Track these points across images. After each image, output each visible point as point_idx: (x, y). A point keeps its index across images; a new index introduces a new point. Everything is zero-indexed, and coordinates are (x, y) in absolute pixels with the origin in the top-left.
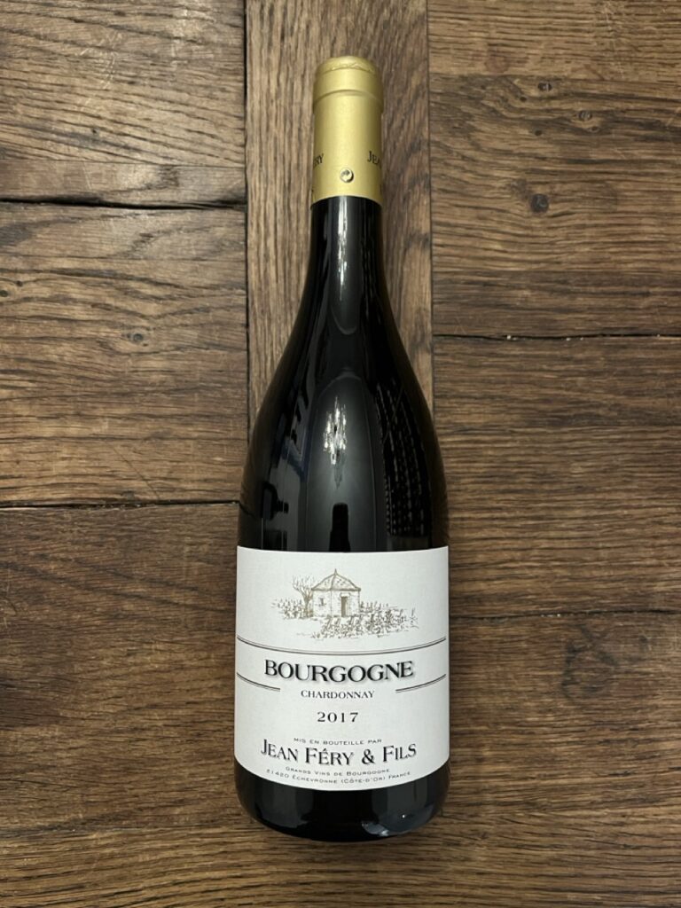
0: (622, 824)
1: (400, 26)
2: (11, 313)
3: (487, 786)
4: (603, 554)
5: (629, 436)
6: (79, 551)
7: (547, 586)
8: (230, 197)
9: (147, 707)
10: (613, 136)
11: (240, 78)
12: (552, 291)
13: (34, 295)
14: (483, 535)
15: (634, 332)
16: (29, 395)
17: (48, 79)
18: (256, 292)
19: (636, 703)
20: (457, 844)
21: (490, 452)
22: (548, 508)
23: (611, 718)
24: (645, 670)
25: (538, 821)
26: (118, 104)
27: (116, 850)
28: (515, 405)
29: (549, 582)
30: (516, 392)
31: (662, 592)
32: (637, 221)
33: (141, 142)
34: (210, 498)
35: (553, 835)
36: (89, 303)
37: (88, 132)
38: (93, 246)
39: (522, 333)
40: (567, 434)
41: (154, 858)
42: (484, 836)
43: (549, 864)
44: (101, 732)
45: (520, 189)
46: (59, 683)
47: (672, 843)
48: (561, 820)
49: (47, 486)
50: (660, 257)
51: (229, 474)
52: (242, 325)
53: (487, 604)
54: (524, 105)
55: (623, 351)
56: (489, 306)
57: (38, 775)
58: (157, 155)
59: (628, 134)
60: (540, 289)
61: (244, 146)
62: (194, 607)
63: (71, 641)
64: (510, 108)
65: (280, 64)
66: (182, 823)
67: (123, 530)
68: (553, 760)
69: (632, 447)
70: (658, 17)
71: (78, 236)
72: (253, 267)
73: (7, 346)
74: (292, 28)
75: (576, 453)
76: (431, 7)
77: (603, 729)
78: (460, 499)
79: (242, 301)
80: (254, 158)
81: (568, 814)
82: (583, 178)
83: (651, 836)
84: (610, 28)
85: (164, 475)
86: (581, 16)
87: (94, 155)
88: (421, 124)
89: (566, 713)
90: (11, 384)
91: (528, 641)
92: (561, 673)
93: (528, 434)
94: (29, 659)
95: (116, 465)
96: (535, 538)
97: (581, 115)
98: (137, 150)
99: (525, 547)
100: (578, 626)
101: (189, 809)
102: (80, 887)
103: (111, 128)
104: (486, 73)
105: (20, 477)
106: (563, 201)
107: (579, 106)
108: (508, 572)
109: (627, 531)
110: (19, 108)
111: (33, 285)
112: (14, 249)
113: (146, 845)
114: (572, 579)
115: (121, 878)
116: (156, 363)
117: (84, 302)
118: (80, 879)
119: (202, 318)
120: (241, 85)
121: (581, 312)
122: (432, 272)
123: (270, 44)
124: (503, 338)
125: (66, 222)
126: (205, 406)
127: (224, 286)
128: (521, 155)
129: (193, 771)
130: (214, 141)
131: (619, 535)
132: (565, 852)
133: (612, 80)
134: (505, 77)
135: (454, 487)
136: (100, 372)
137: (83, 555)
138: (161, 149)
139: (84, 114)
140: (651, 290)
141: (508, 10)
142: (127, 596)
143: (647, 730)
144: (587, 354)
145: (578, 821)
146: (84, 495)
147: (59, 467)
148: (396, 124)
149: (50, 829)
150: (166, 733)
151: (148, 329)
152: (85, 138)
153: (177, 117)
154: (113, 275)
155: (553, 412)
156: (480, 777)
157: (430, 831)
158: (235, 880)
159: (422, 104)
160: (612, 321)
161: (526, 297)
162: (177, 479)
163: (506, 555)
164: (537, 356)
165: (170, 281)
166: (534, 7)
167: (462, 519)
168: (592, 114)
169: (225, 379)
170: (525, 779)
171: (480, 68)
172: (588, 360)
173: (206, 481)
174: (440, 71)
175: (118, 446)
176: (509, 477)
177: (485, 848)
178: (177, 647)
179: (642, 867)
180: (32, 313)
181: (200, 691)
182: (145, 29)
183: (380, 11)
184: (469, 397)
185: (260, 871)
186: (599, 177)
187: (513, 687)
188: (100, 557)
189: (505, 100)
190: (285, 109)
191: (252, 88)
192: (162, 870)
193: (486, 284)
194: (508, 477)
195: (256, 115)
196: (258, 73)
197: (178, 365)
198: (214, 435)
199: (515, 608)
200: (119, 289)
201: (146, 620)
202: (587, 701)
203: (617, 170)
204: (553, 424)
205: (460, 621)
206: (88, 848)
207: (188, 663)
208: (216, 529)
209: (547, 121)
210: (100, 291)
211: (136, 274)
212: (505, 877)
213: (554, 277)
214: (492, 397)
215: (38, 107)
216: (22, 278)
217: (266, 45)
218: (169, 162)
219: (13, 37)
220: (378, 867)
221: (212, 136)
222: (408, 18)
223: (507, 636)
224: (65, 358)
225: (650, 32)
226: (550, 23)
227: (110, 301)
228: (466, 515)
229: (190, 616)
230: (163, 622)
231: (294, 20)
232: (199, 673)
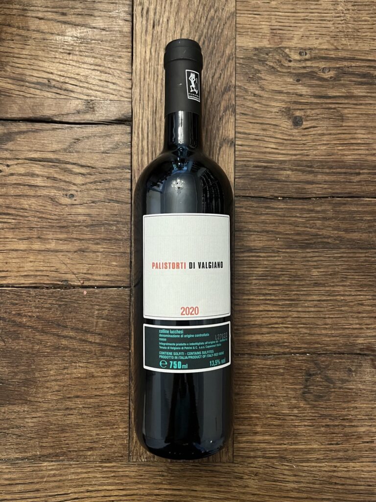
0: (334, 471)
1: (220, 20)
2: (3, 181)
3: (259, 448)
4: (329, 321)
5: (345, 255)
6: (39, 312)
7: (296, 338)
8: (123, 117)
9: (74, 397)
10: (342, 82)
11: (130, 50)
12: (303, 171)
13: (16, 172)
14: (261, 309)
15: (351, 195)
16: (13, 226)
17: (24, 52)
18: (136, 171)
19: (345, 405)
20: (241, 478)
21: (265, 263)
22: (298, 294)
23: (330, 413)
24: (350, 387)
25: (287, 468)
26: (62, 65)
27: (57, 472)
28: (280, 236)
29: (297, 336)
30: (281, 229)
31: (362, 343)
32: (354, 131)
33: (74, 87)
34: (109, 284)
35: (295, 475)
36: (45, 177)
37: (46, 81)
38: (48, 145)
39: (285, 195)
40: (309, 253)
41: (77, 477)
42: (256, 475)
43: (292, 491)
44: (48, 410)
45: (287, 112)
46: (27, 382)
47: (363, 483)
48: (300, 468)
49: (22, 276)
50: (367, 152)
51: (120, 271)
52: (128, 189)
53: (261, 347)
54: (291, 64)
55: (343, 206)
56: (267, 180)
57: (16, 431)
58: (83, 94)
59: (351, 81)
60: (296, 170)
61: (131, 89)
62: (99, 344)
63: (33, 360)
64: (282, 66)
65: (152, 42)
66: (91, 460)
67: (62, 301)
68: (296, 435)
69: (347, 261)
70: (371, 12)
71: (40, 140)
72: (135, 157)
73: (1, 200)
74: (159, 21)
75: (316, 264)
76: (238, 8)
77: (326, 419)
78: (248, 288)
79: (129, 176)
80: (136, 96)
81: (304, 464)
82: (324, 106)
83: (350, 478)
84: (342, 18)
85: (85, 272)
86: (325, 11)
87: (49, 95)
88: (231, 75)
89: (305, 409)
90: (3, 220)
91: (284, 369)
92: (302, 387)
93: (287, 253)
94: (12, 370)
95: (58, 266)
96: (290, 311)
97: (323, 70)
98: (72, 91)
99: (285, 316)
100: (313, 361)
101: (95, 453)
102: (38, 490)
103: (58, 79)
104: (269, 46)
105: (7, 271)
106: (312, 120)
107: (322, 65)
108: (274, 330)
109: (343, 308)
110: (8, 69)
111: (15, 166)
112: (6, 147)
113: (72, 470)
114: (310, 334)
115: (59, 487)
116: (81, 210)
117: (42, 176)
118: (37, 486)
119: (107, 185)
120: (130, 54)
121: (320, 184)
122: (235, 160)
123: (146, 31)
124: (275, 198)
125: (34, 132)
126: (107, 234)
127: (119, 168)
128: (288, 93)
129: (98, 432)
130: (114, 87)
131: (338, 311)
132: (302, 485)
133: (342, 49)
134: (279, 48)
135: (244, 282)
136: (50, 215)
137: (41, 314)
138: (85, 91)
139: (44, 71)
140: (361, 171)
141: (284, 9)
142: (65, 337)
143: (351, 420)
144: (323, 208)
145: (309, 468)
146: (42, 282)
147: (28, 266)
148: (217, 75)
149: (22, 459)
150: (83, 411)
151: (77, 191)
152: (43, 84)
153: (94, 73)
154: (59, 161)
155: (302, 240)
156: (255, 442)
157: (227, 470)
158: (120, 491)
159: (231, 64)
160: (338, 189)
161: (289, 175)
162: (91, 274)
163: (274, 320)
164: (294, 209)
165: (89, 165)
166: (298, 7)
167: (249, 299)
168: (330, 69)
169: (119, 219)
170: (281, 444)
171: (265, 43)
172: (324, 211)
173: (107, 275)
174: (243, 45)
175: (60, 255)
176: (277, 277)
177: (257, 481)
178: (91, 365)
179: (344, 495)
180: (15, 182)
181: (102, 389)
182: (77, 23)
183: (209, 11)
184: (255, 231)
185: (133, 487)
186: (333, 106)
187: (275, 394)
188: (49, 315)
189: (280, 61)
190: (154, 68)
191: (136, 56)
192: (81, 484)
193: (266, 167)
194: (275, 276)
195: (138, 71)
196: (140, 47)
197: (94, 212)
198: (112, 250)
199: (277, 349)
200: (62, 169)
201: (74, 350)
202: (316, 403)
203: (343, 102)
204: (302, 247)
205: (246, 356)
206: (42, 470)
207: (96, 374)
208: (113, 302)
209: (303, 74)
210: (52, 170)
211: (71, 161)
212: (267, 497)
213: (305, 163)
214: (267, 232)
215: (18, 67)
216: (9, 163)
217: (145, 31)
218: (89, 98)
219: (5, 28)
220: (197, 488)
221: (114, 84)
222: (224, 14)
223: (273, 365)
224: (32, 207)
225: (365, 21)
226: (307, 16)
227: (56, 176)
228: (251, 297)
229: (97, 349)
230: (84, 352)
231: (160, 16)
232: (102, 379)
